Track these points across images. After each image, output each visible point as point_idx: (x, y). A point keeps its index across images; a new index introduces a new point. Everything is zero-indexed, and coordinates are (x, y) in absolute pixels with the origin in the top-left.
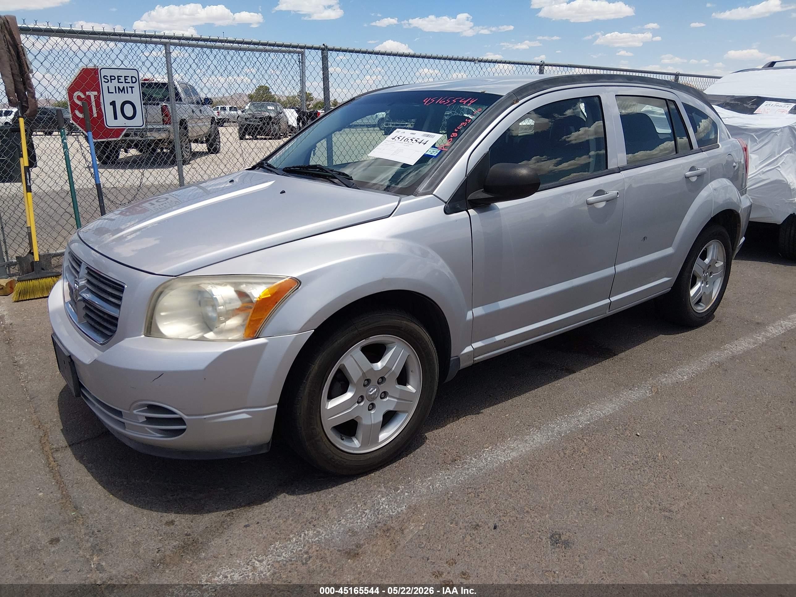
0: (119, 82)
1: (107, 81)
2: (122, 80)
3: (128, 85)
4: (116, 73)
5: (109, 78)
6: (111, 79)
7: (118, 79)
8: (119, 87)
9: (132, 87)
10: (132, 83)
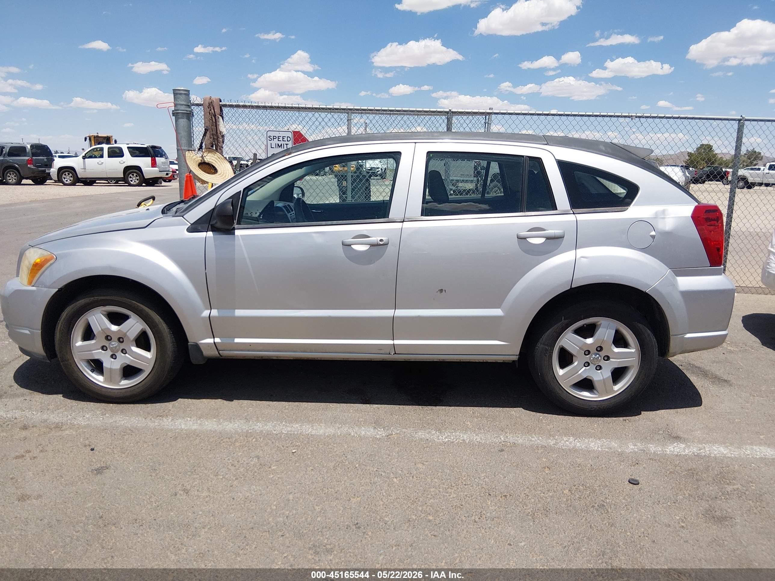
0: (278, 141)
1: (270, 139)
2: (281, 139)
3: (284, 143)
4: (277, 134)
5: (272, 138)
6: (274, 138)
7: (278, 138)
8: (278, 144)
9: (287, 144)
10: (288, 141)
